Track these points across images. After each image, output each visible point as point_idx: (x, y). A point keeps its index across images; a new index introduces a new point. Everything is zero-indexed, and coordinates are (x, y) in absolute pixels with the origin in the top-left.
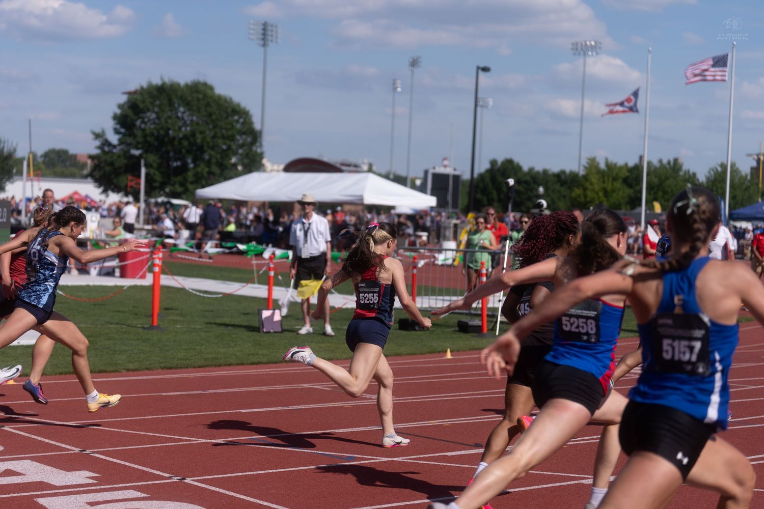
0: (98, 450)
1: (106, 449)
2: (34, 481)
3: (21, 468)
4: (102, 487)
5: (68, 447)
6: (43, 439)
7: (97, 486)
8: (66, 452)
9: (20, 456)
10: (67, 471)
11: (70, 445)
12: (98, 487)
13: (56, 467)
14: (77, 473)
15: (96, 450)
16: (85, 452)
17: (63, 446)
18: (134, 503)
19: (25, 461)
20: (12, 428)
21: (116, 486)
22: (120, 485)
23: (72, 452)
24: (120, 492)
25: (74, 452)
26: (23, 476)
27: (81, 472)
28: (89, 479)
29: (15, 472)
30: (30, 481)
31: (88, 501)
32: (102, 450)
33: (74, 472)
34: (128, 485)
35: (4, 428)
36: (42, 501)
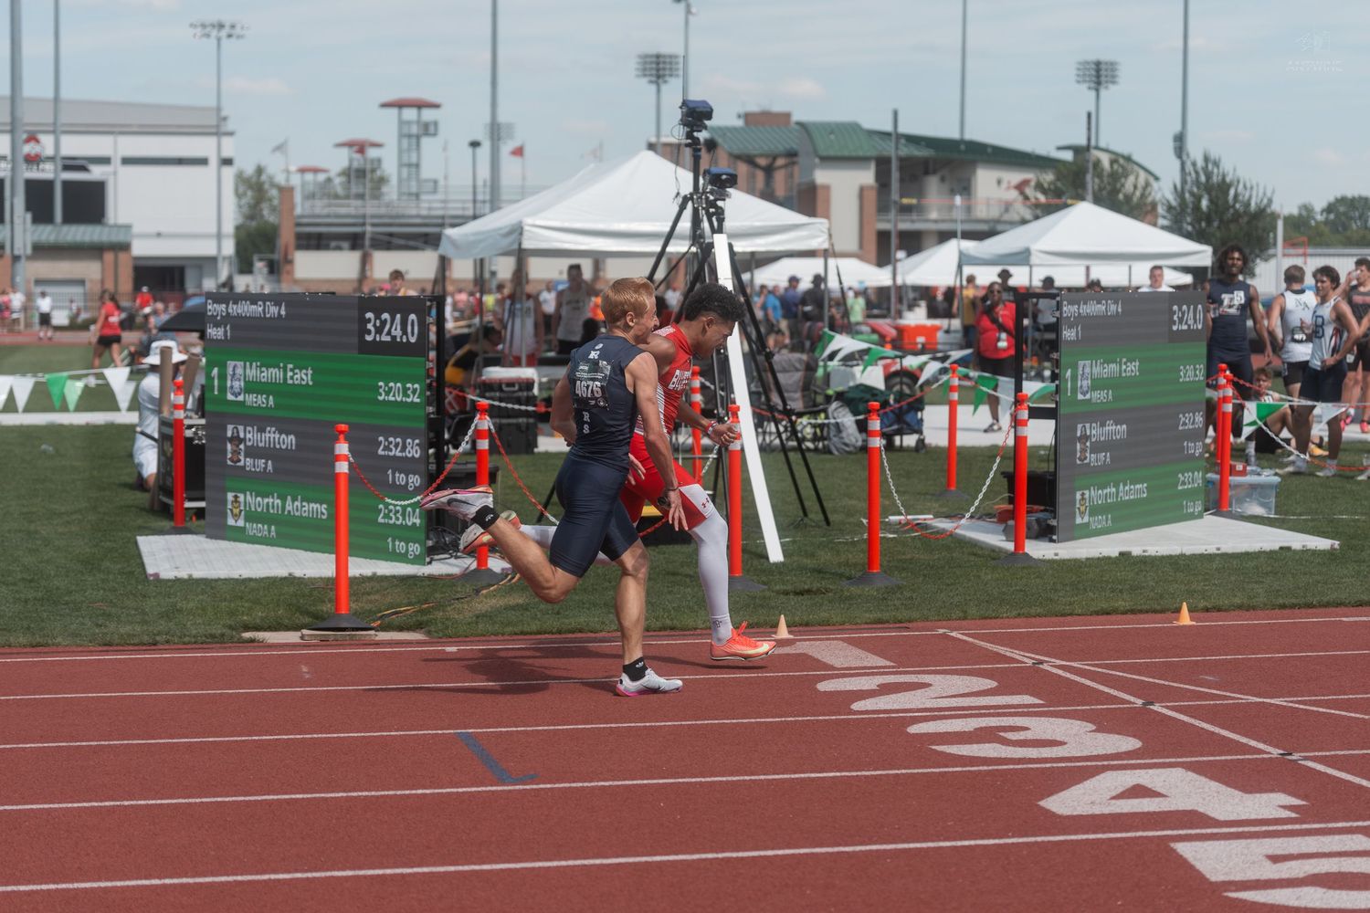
0: (1317, 754)
1: (1333, 753)
2: (1181, 809)
3: (1161, 784)
4: (1304, 826)
5: (1261, 746)
6: (1217, 730)
7: (1296, 823)
8: (1255, 756)
9: (1167, 760)
10: (1246, 793)
11: (1265, 742)
12: (1297, 827)
13: (1227, 784)
14: (1265, 796)
15: (1312, 754)
16: (1290, 757)
17: (1253, 743)
18: (1358, 860)
19: (1174, 770)
20: (1167, 707)
21: (1330, 825)
22: (1340, 825)
23: (1265, 756)
24: (1337, 837)
25: (1270, 756)
26: (1161, 799)
27: (1273, 795)
28: (1282, 810)
29: (1150, 789)
30: (1172, 809)
31: (1270, 852)
32: (1324, 754)
33: (1258, 795)
34: (1355, 824)
35: (1151, 707)
36: (1183, 848)
